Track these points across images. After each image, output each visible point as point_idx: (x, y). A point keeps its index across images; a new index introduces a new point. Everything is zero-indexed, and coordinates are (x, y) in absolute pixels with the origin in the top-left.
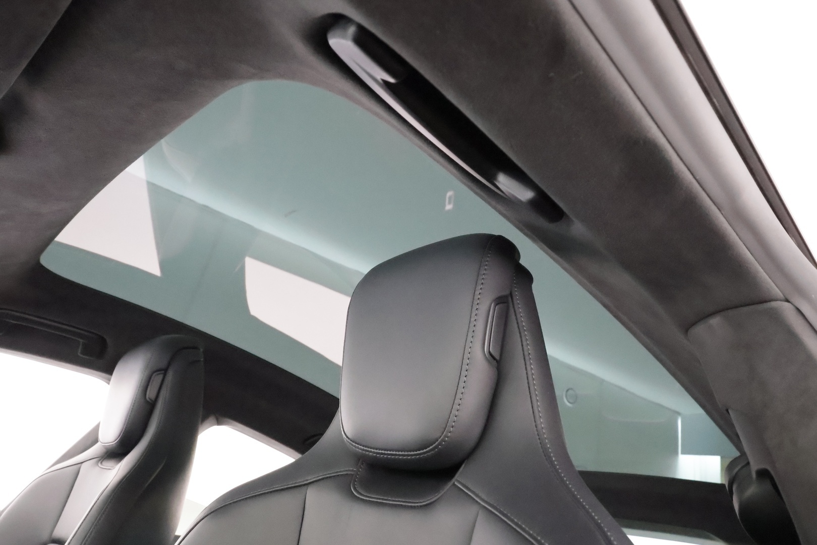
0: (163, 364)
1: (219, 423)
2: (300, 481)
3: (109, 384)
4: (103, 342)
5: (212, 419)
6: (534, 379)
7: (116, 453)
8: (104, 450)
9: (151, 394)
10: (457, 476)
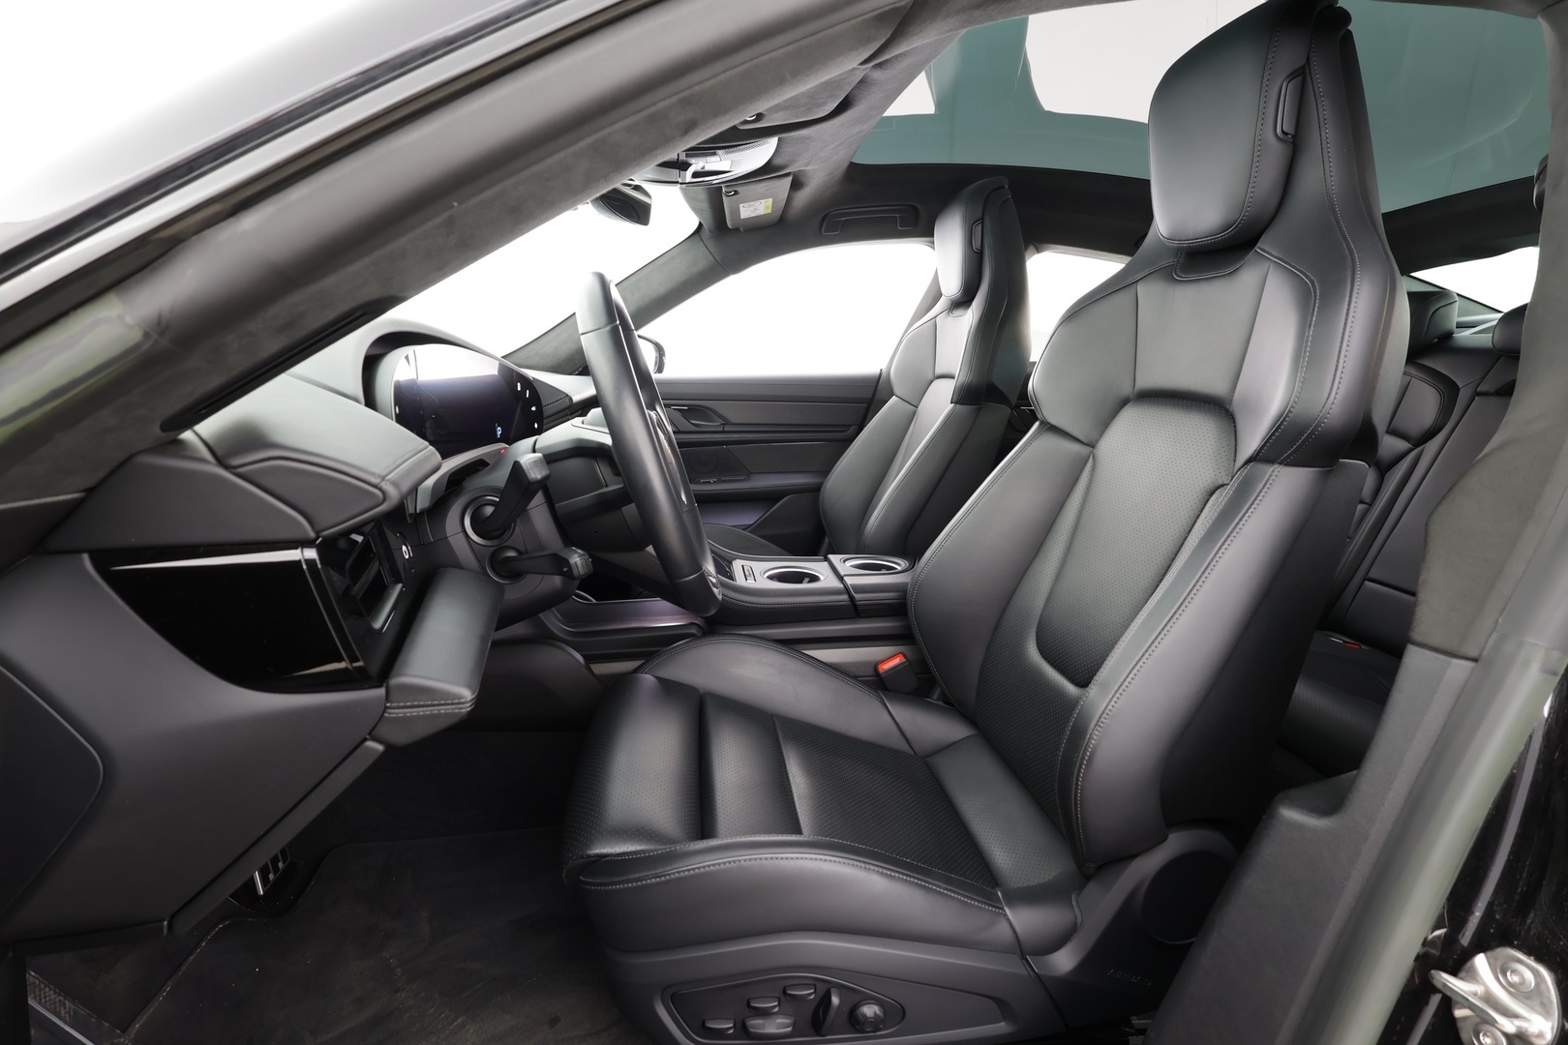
0: (979, 215)
1: (1038, 251)
2: (1131, 280)
3: (933, 248)
4: (915, 209)
5: (1031, 248)
6: (1328, 143)
7: (963, 302)
8: (949, 302)
9: (977, 244)
10: (1258, 244)
